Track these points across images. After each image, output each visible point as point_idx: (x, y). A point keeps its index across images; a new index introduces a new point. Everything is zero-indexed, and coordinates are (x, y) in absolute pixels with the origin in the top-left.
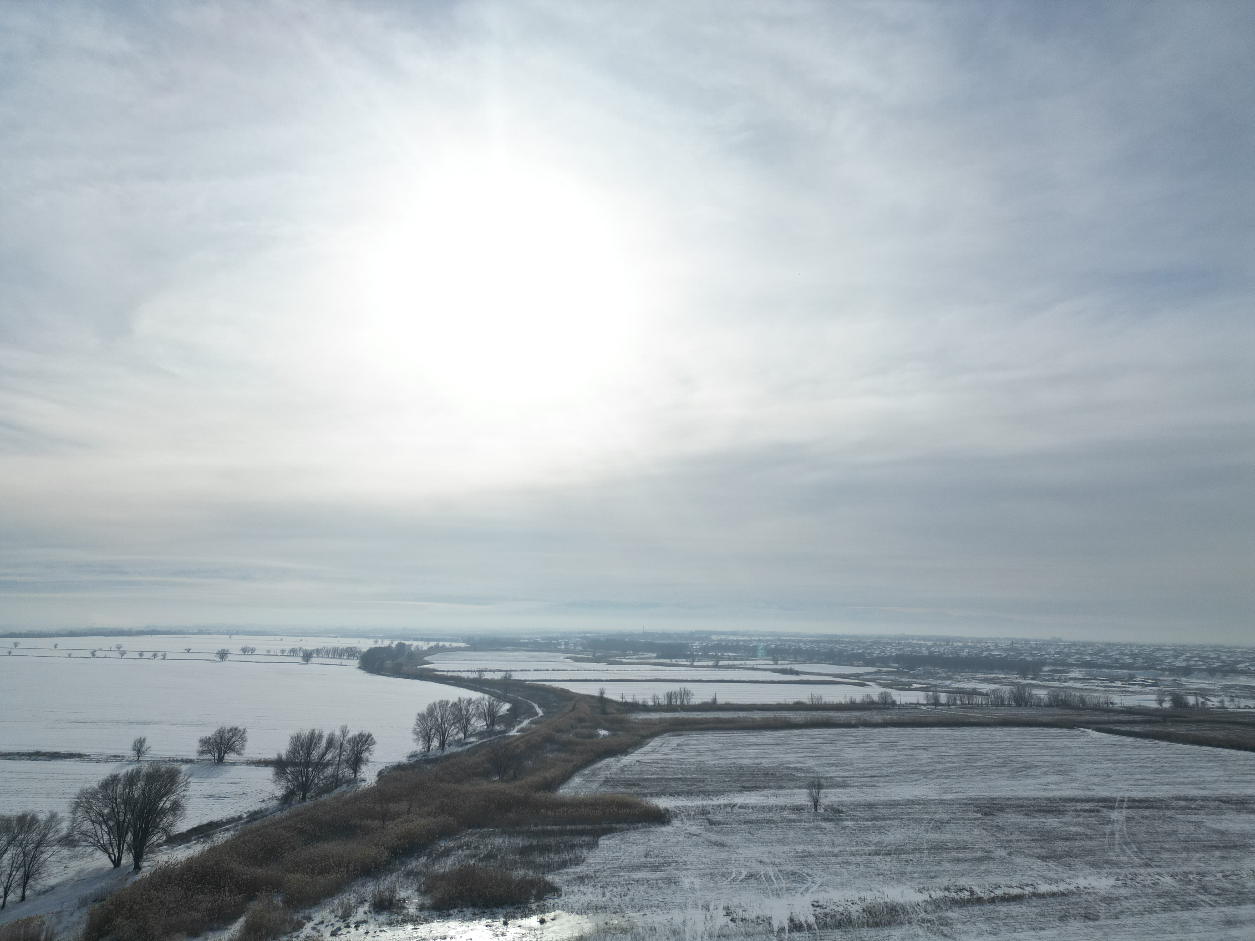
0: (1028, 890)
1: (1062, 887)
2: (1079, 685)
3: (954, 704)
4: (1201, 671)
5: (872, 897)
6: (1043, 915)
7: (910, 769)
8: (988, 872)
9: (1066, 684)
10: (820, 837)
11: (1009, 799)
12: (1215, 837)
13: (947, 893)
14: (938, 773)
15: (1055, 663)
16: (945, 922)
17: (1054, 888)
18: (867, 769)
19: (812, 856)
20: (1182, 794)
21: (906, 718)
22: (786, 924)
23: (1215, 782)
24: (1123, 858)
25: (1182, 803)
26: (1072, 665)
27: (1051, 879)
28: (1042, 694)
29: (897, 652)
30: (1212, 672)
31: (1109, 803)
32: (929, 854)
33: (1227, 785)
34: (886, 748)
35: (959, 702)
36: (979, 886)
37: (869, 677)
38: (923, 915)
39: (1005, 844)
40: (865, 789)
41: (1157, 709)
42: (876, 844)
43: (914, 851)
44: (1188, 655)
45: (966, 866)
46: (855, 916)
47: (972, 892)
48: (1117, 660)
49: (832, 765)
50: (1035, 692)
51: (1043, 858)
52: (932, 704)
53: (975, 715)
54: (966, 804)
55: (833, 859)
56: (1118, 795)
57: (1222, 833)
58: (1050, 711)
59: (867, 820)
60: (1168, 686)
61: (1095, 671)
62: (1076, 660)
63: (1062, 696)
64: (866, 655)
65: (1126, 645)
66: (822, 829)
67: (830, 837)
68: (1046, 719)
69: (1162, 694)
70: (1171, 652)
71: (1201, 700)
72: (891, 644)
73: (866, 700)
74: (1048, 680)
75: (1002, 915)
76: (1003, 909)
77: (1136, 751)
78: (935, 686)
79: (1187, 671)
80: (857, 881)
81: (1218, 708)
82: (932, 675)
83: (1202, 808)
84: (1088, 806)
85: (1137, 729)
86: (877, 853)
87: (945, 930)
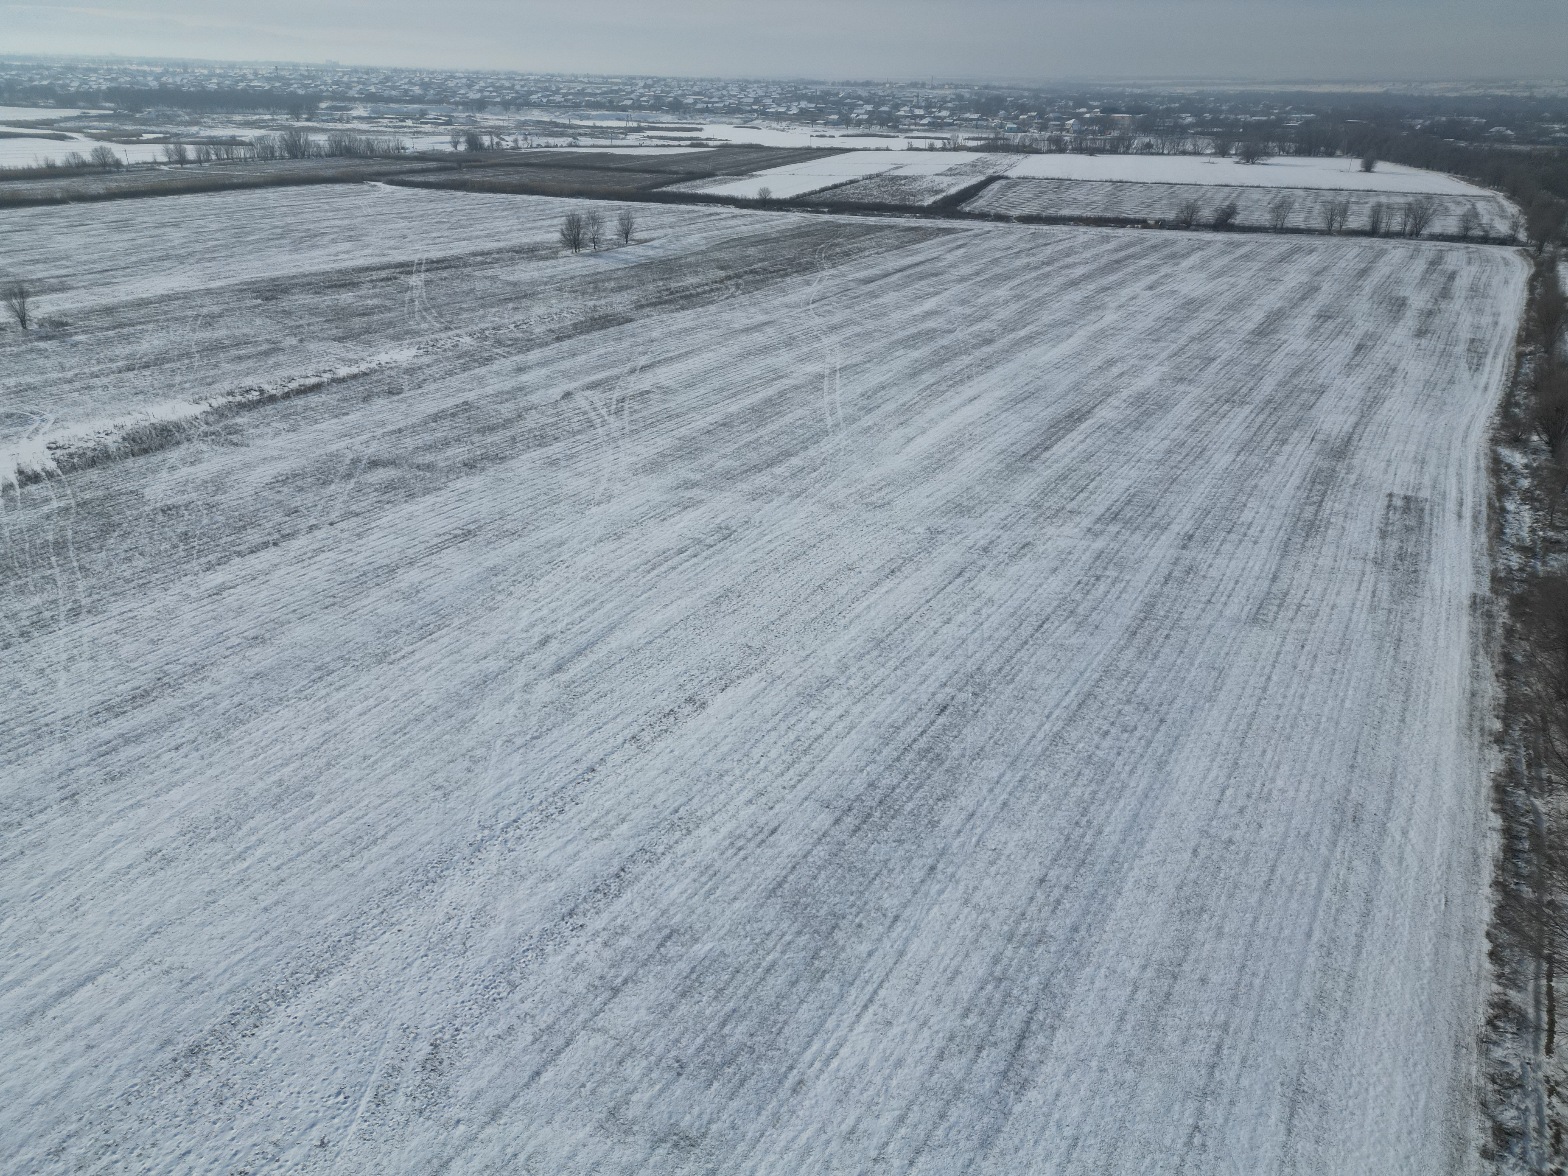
0: (326, 377)
1: (363, 367)
2: (364, 126)
3: (208, 160)
4: (495, 104)
5: (133, 422)
6: (345, 400)
7: (158, 254)
8: (277, 365)
9: (349, 126)
10: (40, 362)
11: (293, 277)
12: (508, 289)
13: (230, 398)
14: (198, 256)
15: (334, 97)
16: (233, 430)
17: (354, 370)
18: (94, 262)
19: (31, 388)
20: (478, 249)
21: (140, 185)
22: (13, 478)
23: (508, 232)
24: (424, 326)
25: (479, 258)
26: (353, 99)
27: (350, 360)
28: (321, 140)
29: (108, 84)
30: (506, 105)
31: (406, 268)
32: (202, 357)
33: (520, 234)
34: (118, 230)
35: (214, 157)
36: (270, 383)
37: (69, 125)
38: (204, 428)
39: (295, 331)
40: (96, 290)
41: (451, 153)
42: (127, 358)
43: (180, 357)
44: (482, 84)
45: (250, 363)
46: (112, 448)
47: (262, 392)
48: (406, 91)
49: (37, 261)
50: (313, 137)
51: (340, 339)
52: (177, 162)
53: (238, 173)
54: (241, 291)
55: (67, 387)
56: (415, 258)
57: (515, 284)
58: (332, 162)
59: (107, 329)
60: (462, 124)
61: (382, 106)
62: (359, 92)
63: (346, 142)
64: (57, 89)
65: (415, 72)
66: (41, 352)
67: (55, 360)
68: (329, 173)
69: (456, 134)
70: (464, 81)
71: (496, 140)
72: (95, 71)
73: (73, 161)
74: (327, 121)
75: (300, 409)
76: (299, 402)
77: (432, 205)
78: (177, 135)
79: (481, 105)
80: (107, 407)
81: (513, 148)
82: (170, 120)
83: (497, 261)
84: (384, 274)
85: (432, 178)
86: (129, 369)
87: (235, 438)
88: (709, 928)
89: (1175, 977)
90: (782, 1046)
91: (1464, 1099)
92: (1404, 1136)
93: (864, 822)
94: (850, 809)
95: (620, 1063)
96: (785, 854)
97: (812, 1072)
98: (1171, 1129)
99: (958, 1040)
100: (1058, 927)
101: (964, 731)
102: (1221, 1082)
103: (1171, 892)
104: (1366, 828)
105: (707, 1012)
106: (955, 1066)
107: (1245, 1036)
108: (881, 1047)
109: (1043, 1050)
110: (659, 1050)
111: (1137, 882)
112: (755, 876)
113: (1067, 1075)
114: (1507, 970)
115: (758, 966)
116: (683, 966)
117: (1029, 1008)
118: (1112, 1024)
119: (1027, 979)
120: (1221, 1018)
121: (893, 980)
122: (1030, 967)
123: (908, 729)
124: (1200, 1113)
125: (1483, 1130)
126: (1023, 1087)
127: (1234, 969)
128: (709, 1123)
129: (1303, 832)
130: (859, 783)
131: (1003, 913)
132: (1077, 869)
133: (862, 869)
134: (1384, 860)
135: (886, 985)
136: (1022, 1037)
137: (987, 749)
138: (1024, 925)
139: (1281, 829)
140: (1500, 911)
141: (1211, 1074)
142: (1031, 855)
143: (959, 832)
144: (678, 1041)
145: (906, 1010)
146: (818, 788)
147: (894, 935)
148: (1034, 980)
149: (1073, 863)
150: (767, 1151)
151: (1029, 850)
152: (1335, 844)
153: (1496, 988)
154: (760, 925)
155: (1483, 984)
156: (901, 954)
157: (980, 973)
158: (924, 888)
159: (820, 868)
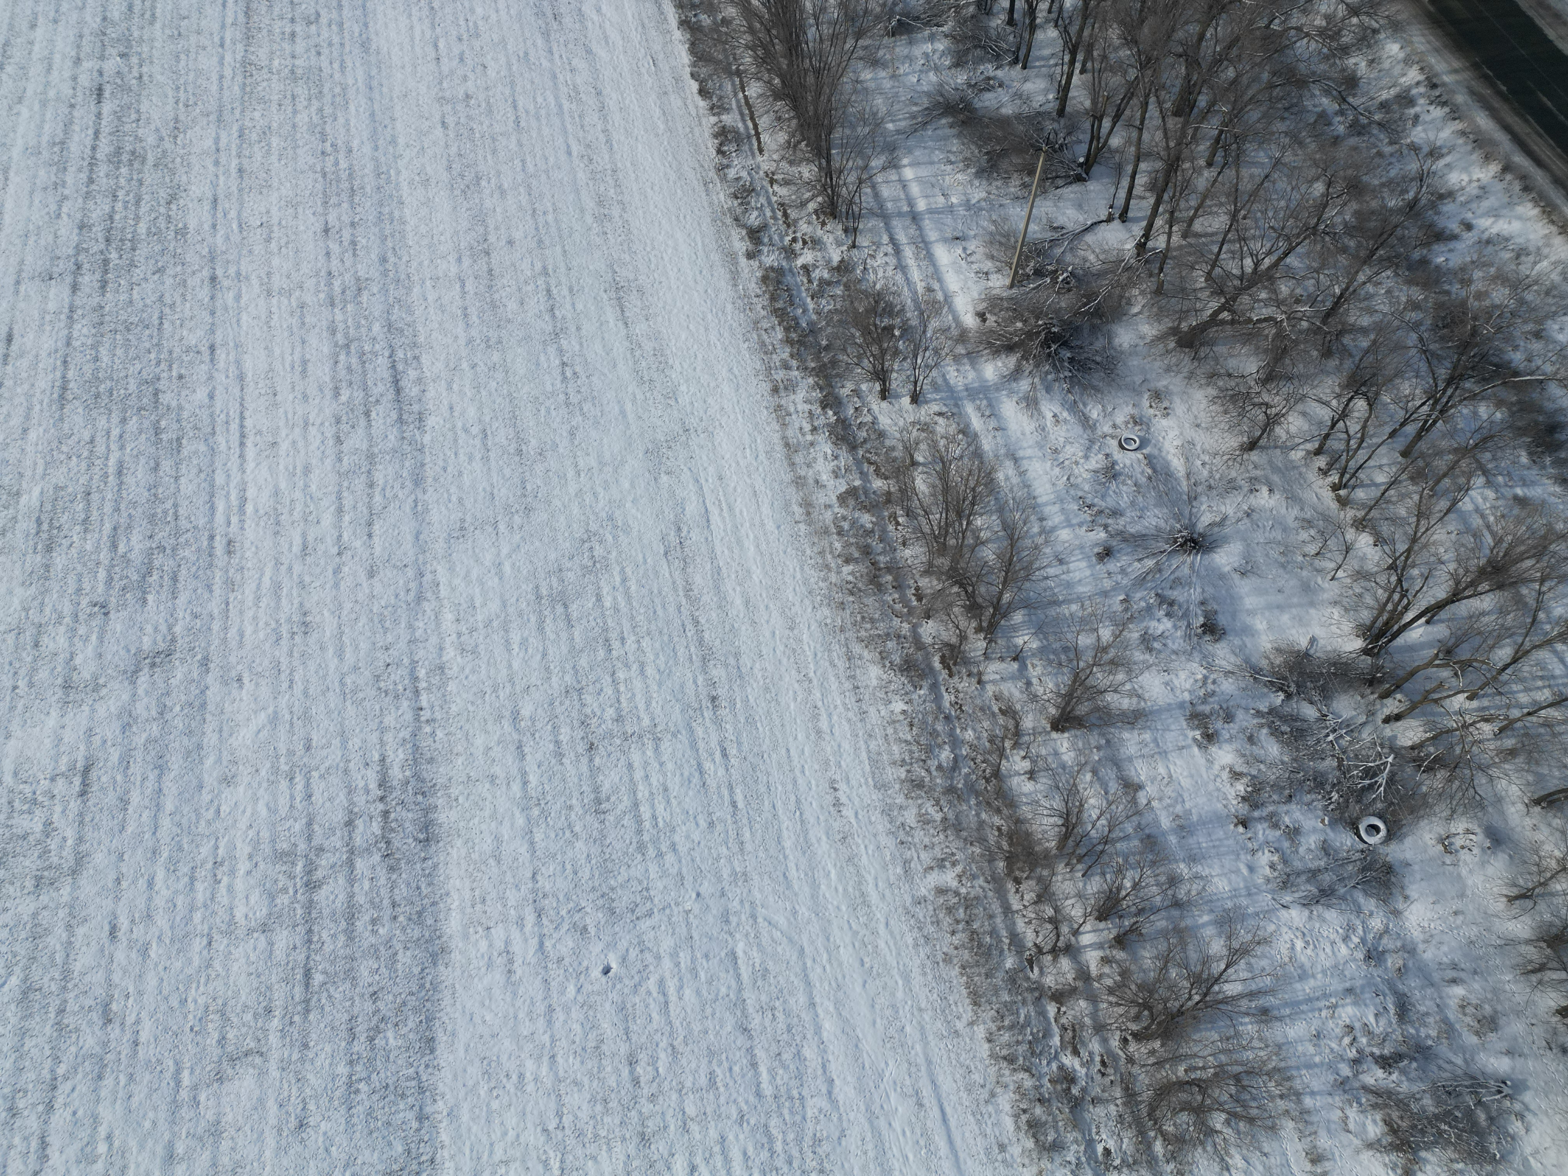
88: (21, 475)
89: (488, 254)
90: (189, 526)
91: (724, 223)
92: (699, 278)
93: (106, 272)
94: (79, 267)
95: (36, 645)
96: (43, 354)
97: (234, 528)
98: (547, 377)
99: (344, 418)
100: (367, 267)
101: (143, 109)
102: (564, 318)
103: (445, 176)
104: (567, 20)
105: (89, 547)
106: (356, 440)
107: (563, 269)
108: (281, 467)
109: (419, 380)
110: (67, 609)
111: (411, 183)
112: (29, 396)
113: (450, 388)
114: (715, 99)
115: (106, 475)
116: (26, 525)
117: (387, 354)
118: (461, 325)
119: (370, 330)
120: (538, 266)
121: (250, 405)
122: (366, 318)
123: (76, 138)
124: (561, 351)
125: (742, 239)
126: (421, 420)
127: (528, 218)
128: (170, 628)
129: (521, 54)
130: (66, 229)
131: (310, 284)
132: (352, 202)
133: (141, 321)
134: (595, 47)
135: (247, 414)
136: (396, 382)
137: (182, 117)
138: (337, 283)
139: (502, 61)
140: (692, 48)
141: (554, 316)
142: (300, 210)
143: (214, 226)
144: (79, 590)
145: (282, 424)
146: (22, 262)
147: (221, 365)
148: (376, 328)
149: (344, 197)
150: (241, 612)
151: (295, 207)
152: (551, 52)
153: (713, 119)
154: (75, 438)
155: (704, 121)
156: (241, 378)
157: (326, 350)
158: (219, 303)
159: (95, 347)
